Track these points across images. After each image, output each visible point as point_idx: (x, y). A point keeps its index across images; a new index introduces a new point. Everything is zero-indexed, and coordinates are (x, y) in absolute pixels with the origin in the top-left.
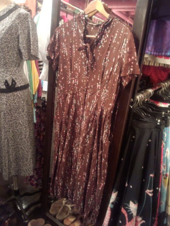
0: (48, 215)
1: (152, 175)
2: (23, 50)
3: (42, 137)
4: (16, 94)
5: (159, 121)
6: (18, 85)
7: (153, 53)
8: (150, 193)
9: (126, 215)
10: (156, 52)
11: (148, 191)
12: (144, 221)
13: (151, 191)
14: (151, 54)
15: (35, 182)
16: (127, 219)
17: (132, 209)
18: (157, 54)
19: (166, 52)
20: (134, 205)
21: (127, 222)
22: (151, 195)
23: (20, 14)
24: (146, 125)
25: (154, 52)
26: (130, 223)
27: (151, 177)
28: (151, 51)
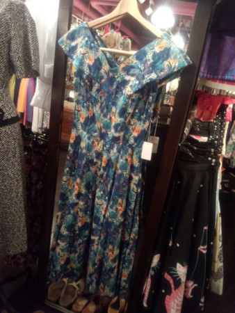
0: (47, 303)
1: (206, 228)
2: (18, 62)
3: (33, 193)
4: (4, 130)
5: (214, 160)
6: (7, 116)
7: (205, 75)
8: (204, 249)
9: (171, 281)
10: (210, 74)
11: (201, 247)
12: (196, 285)
13: (206, 247)
14: (203, 77)
15: (22, 260)
16: (173, 286)
17: (179, 273)
18: (212, 76)
19: (223, 75)
20: (182, 267)
21: (173, 290)
22: (205, 252)
23: (11, 3)
24: (197, 167)
25: (207, 74)
26: (177, 290)
27: (205, 230)
28: (204, 73)
